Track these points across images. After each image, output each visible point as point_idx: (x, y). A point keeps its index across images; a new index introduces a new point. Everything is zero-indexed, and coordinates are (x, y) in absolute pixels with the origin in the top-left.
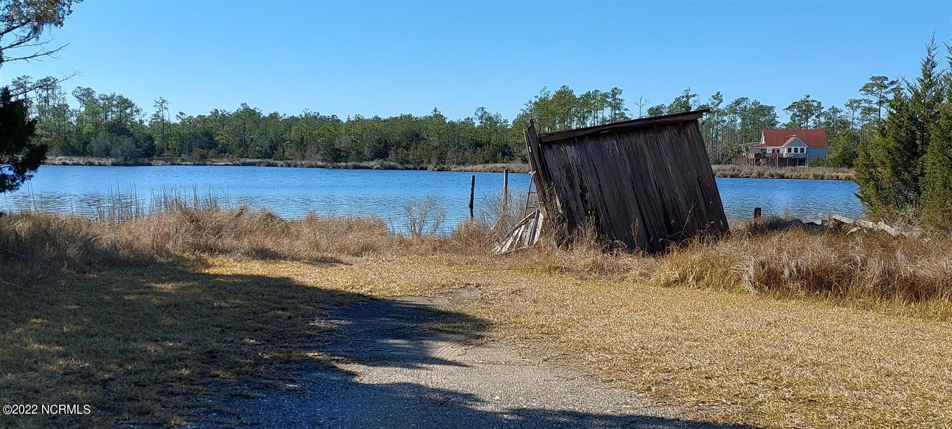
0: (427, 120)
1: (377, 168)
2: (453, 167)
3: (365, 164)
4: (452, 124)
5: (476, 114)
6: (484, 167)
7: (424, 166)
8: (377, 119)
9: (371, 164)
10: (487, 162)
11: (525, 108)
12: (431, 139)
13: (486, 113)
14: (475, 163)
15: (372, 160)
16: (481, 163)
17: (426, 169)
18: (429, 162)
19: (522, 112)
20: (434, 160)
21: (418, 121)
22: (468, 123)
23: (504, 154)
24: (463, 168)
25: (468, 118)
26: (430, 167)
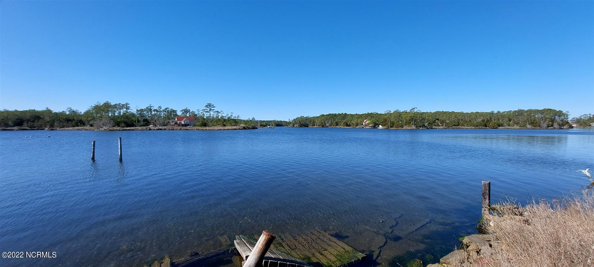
0: (43, 112)
1: (17, 130)
2: (58, 129)
3: (9, 128)
4: (56, 114)
5: (67, 110)
6: (73, 128)
7: (43, 128)
8: (16, 111)
9: (13, 128)
10: (74, 126)
11: (90, 108)
12: (45, 118)
13: (71, 109)
14: (68, 127)
15: (14, 126)
16: (71, 127)
17: (44, 129)
18: (46, 127)
19: (88, 110)
20: (48, 126)
21: (38, 112)
22: (63, 113)
23: (81, 124)
24: (63, 129)
25: (64, 111)
26: (46, 129)
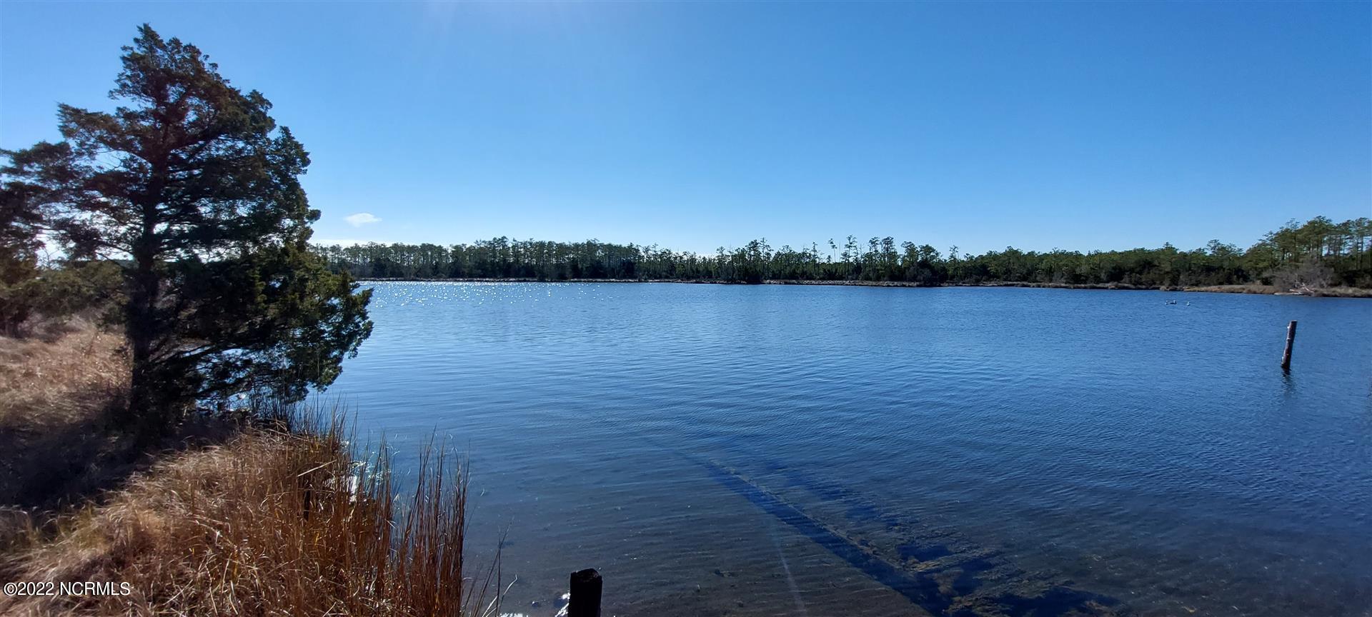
0: (1159, 252)
1: (1112, 289)
2: (1186, 288)
3: (1101, 285)
4: (1184, 255)
5: (1208, 245)
6: (1219, 288)
7: (1156, 286)
8: (1113, 253)
9: (1107, 285)
10: (1221, 284)
11: (1265, 238)
12: (1163, 266)
13: (1219, 244)
14: (1209, 285)
15: (1108, 282)
16: (1215, 285)
17: (1158, 288)
18: (1162, 284)
19: (1260, 242)
20: (1167, 282)
21: (1150, 253)
22: (1199, 254)
23: (1238, 278)
24: (1196, 288)
25: (1200, 249)
26: (1163, 287)
